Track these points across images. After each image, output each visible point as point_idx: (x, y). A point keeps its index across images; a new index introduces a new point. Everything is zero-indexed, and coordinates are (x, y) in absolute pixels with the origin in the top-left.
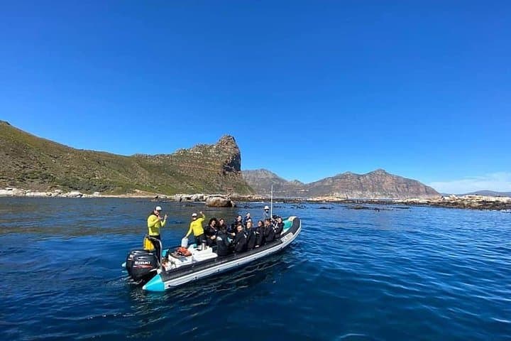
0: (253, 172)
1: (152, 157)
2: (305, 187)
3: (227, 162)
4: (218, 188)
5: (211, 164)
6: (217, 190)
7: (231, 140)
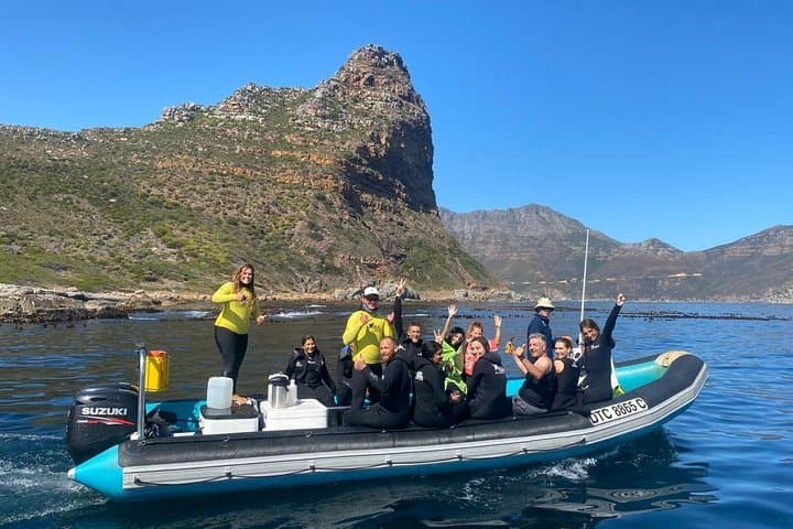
0: (500, 216)
1: (56, 139)
2: (689, 262)
3: (363, 150)
4: (313, 261)
5: (291, 160)
6: (304, 268)
7: (386, 65)
